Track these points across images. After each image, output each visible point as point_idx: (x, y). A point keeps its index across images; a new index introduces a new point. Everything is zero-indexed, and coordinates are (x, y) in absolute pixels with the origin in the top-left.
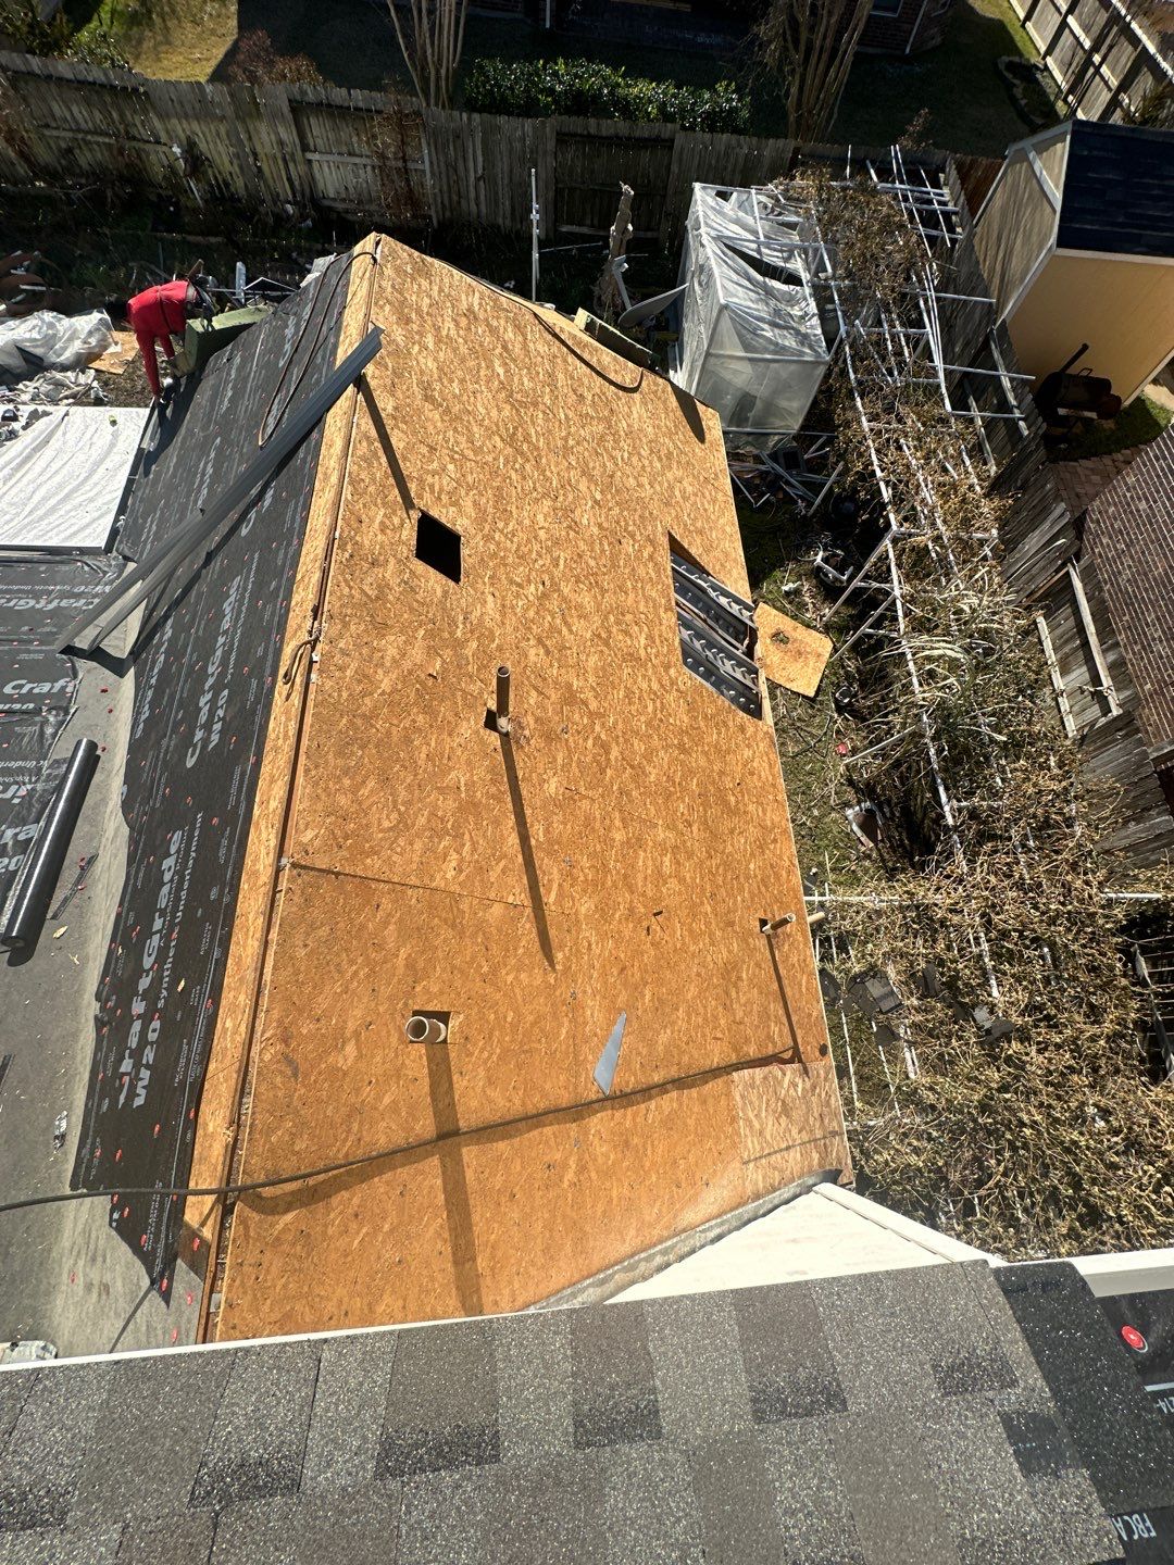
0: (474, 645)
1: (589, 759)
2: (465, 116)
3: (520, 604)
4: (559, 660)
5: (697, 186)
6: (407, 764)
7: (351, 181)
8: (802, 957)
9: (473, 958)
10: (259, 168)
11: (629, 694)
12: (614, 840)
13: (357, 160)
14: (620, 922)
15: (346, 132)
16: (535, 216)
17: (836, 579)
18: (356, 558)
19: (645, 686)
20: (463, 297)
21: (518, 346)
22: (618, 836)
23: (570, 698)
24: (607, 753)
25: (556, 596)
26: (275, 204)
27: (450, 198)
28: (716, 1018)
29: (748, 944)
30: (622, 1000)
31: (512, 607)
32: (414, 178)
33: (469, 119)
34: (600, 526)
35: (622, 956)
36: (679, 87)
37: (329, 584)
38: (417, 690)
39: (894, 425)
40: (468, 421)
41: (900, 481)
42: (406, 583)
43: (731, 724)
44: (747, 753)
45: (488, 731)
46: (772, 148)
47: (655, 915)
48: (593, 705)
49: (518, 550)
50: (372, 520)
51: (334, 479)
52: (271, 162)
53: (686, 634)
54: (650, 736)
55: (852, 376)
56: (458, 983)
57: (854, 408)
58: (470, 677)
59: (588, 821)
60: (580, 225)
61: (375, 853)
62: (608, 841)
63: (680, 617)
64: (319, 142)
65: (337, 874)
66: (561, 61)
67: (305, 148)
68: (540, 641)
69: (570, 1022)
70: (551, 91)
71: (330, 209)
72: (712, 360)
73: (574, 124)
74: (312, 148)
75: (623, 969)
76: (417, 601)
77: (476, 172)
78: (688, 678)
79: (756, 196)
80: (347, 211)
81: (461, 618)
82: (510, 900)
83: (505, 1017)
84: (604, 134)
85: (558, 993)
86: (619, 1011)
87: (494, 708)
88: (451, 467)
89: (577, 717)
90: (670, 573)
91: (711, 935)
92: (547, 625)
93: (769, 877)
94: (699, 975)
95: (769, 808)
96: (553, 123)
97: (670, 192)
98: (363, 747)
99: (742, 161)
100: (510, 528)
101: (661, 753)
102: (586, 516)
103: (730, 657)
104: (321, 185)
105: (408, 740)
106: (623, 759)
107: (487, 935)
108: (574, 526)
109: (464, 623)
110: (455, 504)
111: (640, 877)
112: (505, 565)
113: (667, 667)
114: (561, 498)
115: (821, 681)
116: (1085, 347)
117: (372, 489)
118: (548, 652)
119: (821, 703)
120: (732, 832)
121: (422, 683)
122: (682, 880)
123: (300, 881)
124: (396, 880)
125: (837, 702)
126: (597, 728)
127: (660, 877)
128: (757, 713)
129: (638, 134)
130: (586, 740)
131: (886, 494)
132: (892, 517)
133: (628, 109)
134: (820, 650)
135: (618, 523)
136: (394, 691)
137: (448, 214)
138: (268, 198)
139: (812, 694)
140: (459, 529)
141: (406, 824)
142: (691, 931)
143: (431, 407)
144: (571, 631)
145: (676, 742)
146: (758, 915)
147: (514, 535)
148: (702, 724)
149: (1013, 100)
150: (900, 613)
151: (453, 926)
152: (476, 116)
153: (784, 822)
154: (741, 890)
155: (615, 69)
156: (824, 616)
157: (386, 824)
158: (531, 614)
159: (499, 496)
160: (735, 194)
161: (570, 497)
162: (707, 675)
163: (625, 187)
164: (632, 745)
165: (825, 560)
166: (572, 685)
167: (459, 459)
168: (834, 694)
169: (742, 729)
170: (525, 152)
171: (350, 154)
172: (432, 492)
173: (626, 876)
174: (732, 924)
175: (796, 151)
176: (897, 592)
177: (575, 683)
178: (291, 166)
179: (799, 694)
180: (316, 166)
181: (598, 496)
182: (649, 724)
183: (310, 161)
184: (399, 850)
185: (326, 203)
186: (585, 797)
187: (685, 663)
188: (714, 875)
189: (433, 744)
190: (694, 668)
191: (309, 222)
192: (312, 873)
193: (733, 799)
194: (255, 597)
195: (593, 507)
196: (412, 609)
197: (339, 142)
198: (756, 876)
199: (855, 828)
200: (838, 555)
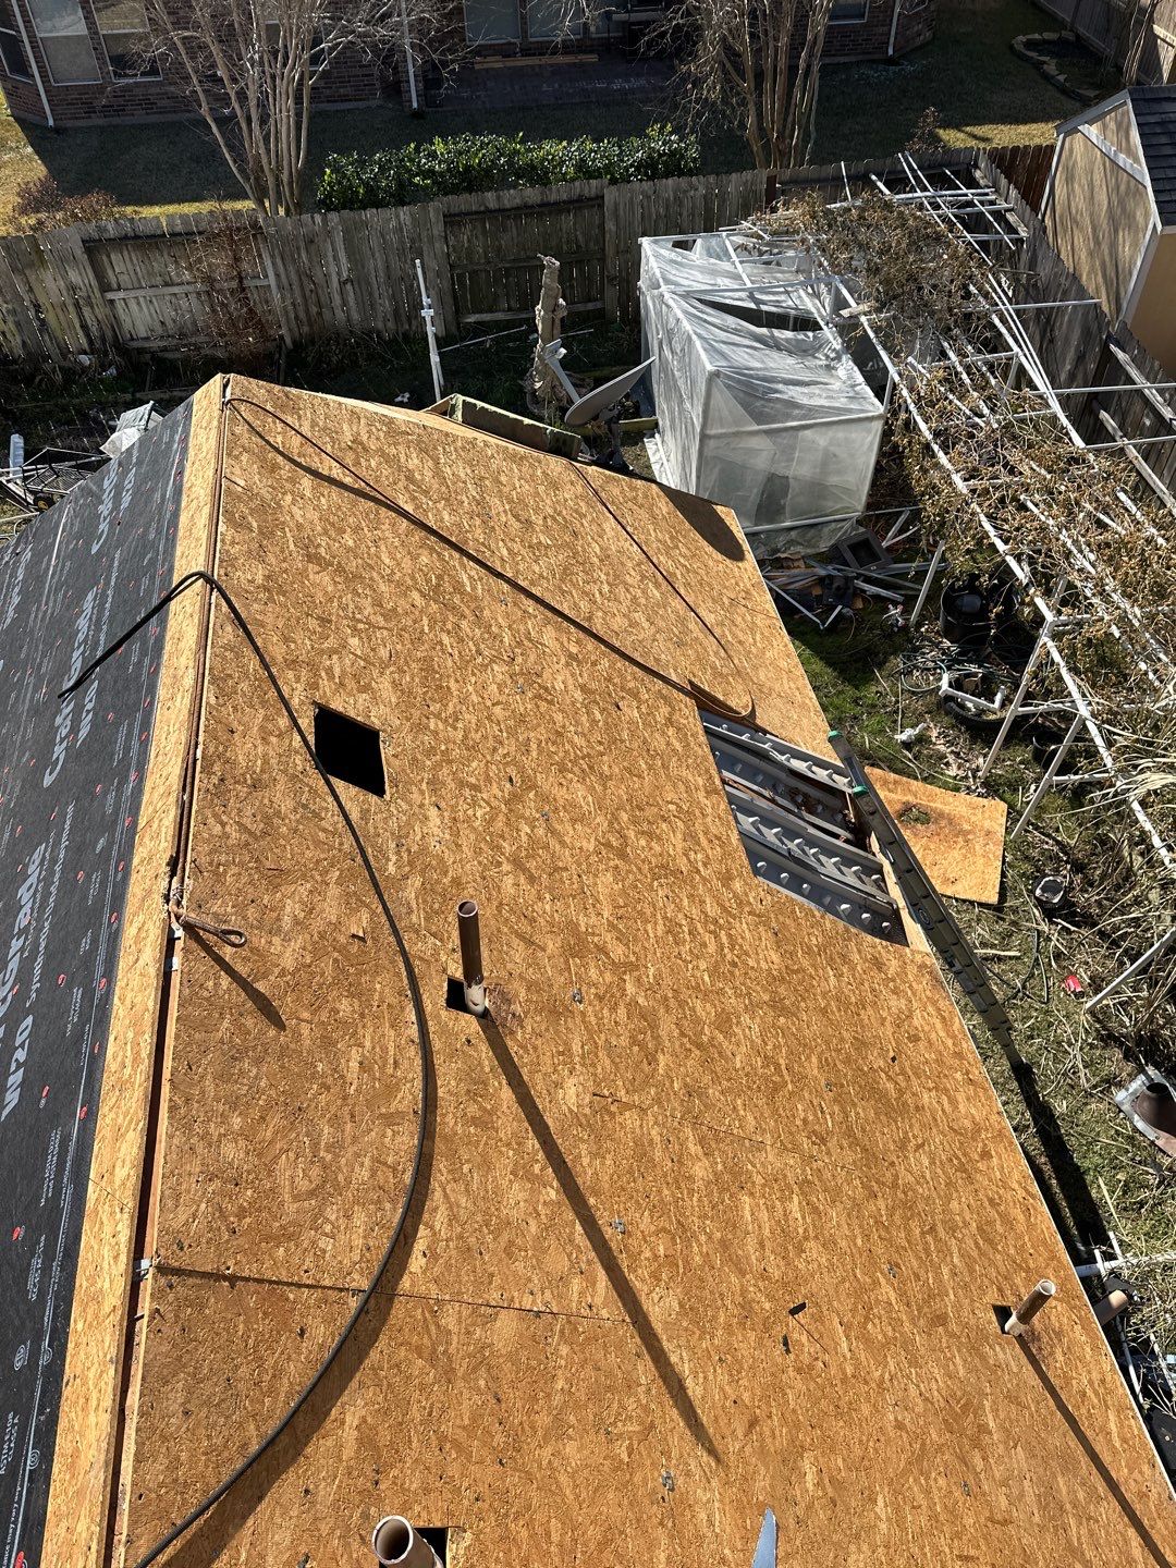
0: (417, 881)
1: (624, 1041)
2: (318, 218)
3: (478, 814)
4: (550, 890)
5: (645, 242)
6: (329, 1081)
7: (169, 313)
8: (1095, 1376)
9: (475, 1418)
10: (43, 322)
11: (672, 928)
12: (690, 1178)
13: (176, 290)
14: (728, 1328)
15: (162, 262)
16: (427, 313)
17: (982, 712)
18: (230, 781)
19: (695, 912)
20: (345, 427)
21: (428, 474)
22: (700, 1170)
23: (577, 946)
24: (653, 1027)
25: (532, 795)
26: (64, 357)
27: (307, 311)
28: (951, 1511)
29: (983, 1358)
30: (761, 1484)
31: (468, 820)
32: (254, 296)
33: (325, 221)
34: (583, 688)
35: (746, 1396)
36: (598, 140)
37: (192, 824)
38: (336, 960)
39: (1005, 478)
40: (371, 579)
41: (1039, 552)
42: (305, 807)
43: (856, 957)
44: (897, 1003)
45: (454, 1013)
46: (735, 183)
47: (794, 1312)
48: (618, 951)
49: (465, 737)
50: (247, 728)
51: (189, 681)
52: (59, 310)
53: (747, 822)
54: (721, 992)
55: (923, 426)
56: (453, 1470)
57: (937, 466)
58: (417, 932)
59: (642, 1150)
60: (491, 311)
61: (289, 1239)
62: (682, 1179)
63: (731, 799)
64: (124, 279)
65: (233, 1280)
66: (437, 140)
67: (105, 287)
68: (517, 863)
69: (672, 1537)
70: (430, 173)
71: (141, 351)
72: (712, 443)
73: (465, 202)
74: (115, 286)
75: (753, 1423)
76: (324, 830)
77: (339, 274)
78: (763, 892)
79: (729, 239)
80: (165, 349)
81: (393, 845)
82: (527, 1302)
83: (548, 1534)
84: (508, 205)
85: (637, 1479)
86: (761, 1509)
87: (459, 975)
88: (354, 642)
89: (593, 973)
90: (703, 738)
91: (907, 1344)
92: (524, 839)
93: (991, 1223)
94: (899, 1426)
95: (961, 1097)
96: (435, 208)
97: (610, 251)
98: (258, 1062)
99: (700, 203)
100: (450, 709)
101: (746, 1019)
102: (560, 678)
103: (830, 852)
104: (127, 326)
105: (327, 1043)
106: (682, 1034)
107: (495, 1372)
108: (545, 695)
109: (398, 853)
110: (365, 689)
111: (751, 1243)
112: (450, 762)
113: (727, 879)
114: (519, 660)
115: (1003, 875)
117: (244, 686)
118: (532, 879)
119: (1015, 911)
120: (902, 1145)
121: (342, 950)
122: (829, 1244)
123: (171, 1297)
124: (327, 1283)
125: (1040, 903)
126: (630, 988)
127: (788, 1242)
128: (897, 935)
129: (553, 197)
130: (614, 1009)
131: (1022, 573)
132: (1040, 602)
133: (536, 174)
134: (987, 824)
135: (609, 680)
136: (302, 966)
137: (306, 329)
138: (54, 352)
139: (994, 899)
140: (375, 722)
141: (336, 1186)
142: (867, 1340)
143: (317, 568)
144: (563, 843)
145: (766, 998)
146: (992, 1297)
147: (457, 720)
148: (806, 963)
149: (1047, 78)
150: (1099, 741)
151: (432, 1359)
152: (334, 217)
153: (994, 1117)
154: (945, 1252)
155: (511, 137)
156: (978, 769)
157: (304, 1185)
158: (499, 824)
159: (428, 668)
160: (699, 241)
161: (532, 658)
162: (795, 884)
163: (546, 260)
164: (693, 1009)
165: (957, 684)
166: (577, 925)
167: (366, 630)
168: (1032, 892)
169: (878, 964)
170: (404, 243)
171: (166, 284)
172: (331, 676)
173: (724, 1244)
174: (941, 1319)
175: (771, 180)
176: (1084, 711)
177: (582, 921)
178: (87, 312)
179: (972, 903)
180: (120, 306)
181: (574, 649)
182: (714, 971)
183: (112, 302)
184: (328, 1228)
185: (135, 344)
186: (628, 1107)
187: (756, 872)
188: (887, 1229)
189: (368, 1044)
190: (772, 874)
191: (113, 371)
192: (191, 1281)
193: (890, 1086)
194: (71, 867)
195: (568, 664)
196: (318, 843)
197: (151, 274)
198: (966, 1224)
199: (1140, 1125)
200: (975, 675)
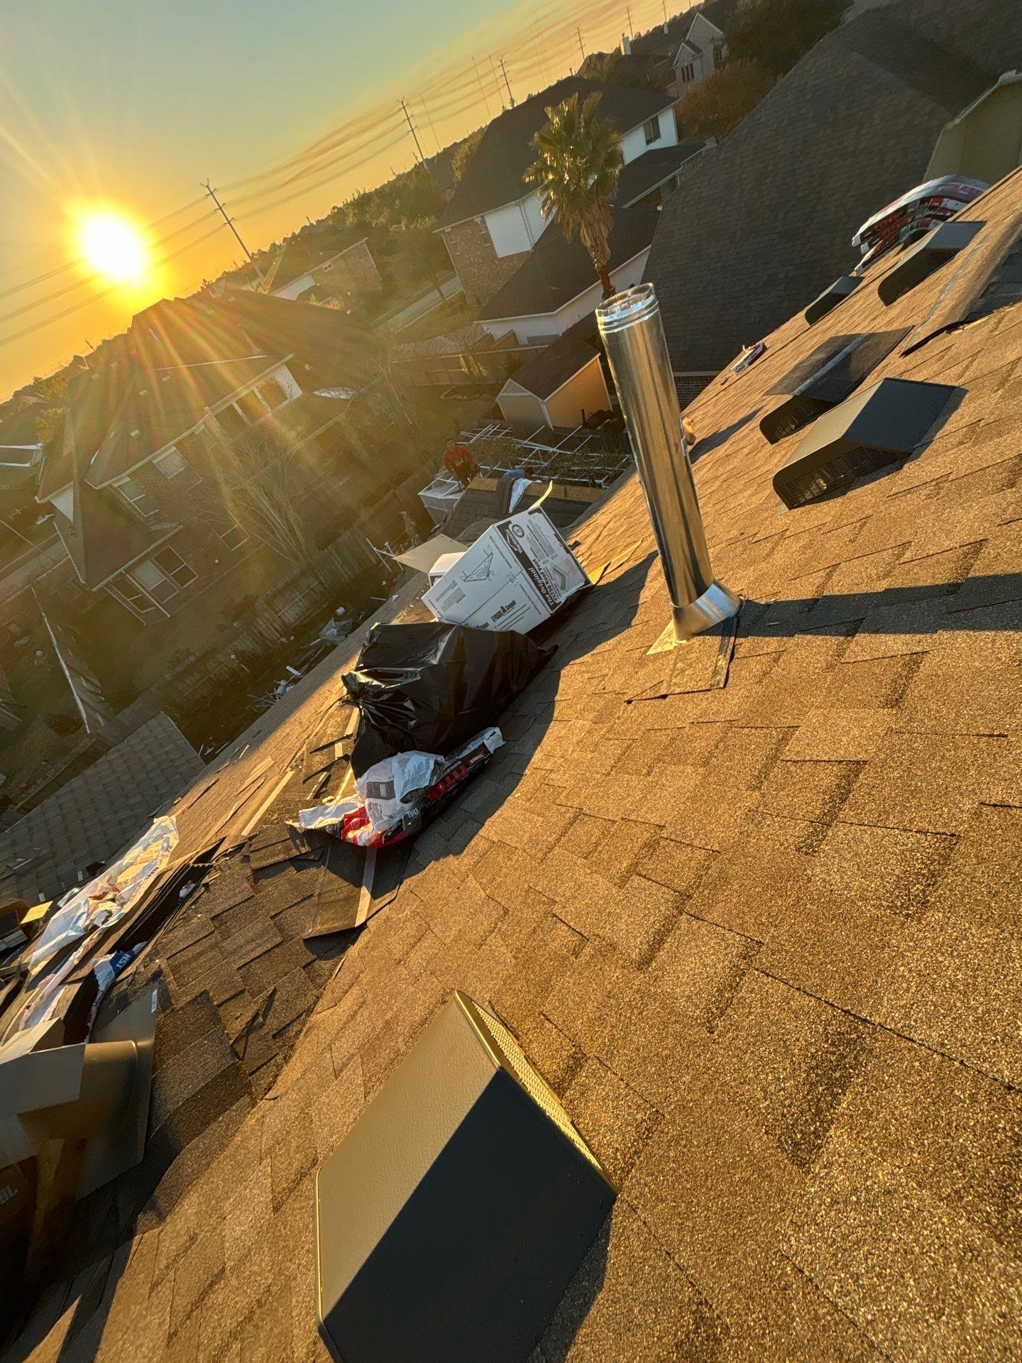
5: (418, 494)
7: (297, 610)
10: (264, 637)
13: (296, 600)
15: (288, 594)
26: (276, 644)
52: (267, 629)
64: (280, 607)
67: (276, 613)
74: (279, 611)
77: (340, 564)
116: (583, 411)
149: (459, 400)
152: (329, 547)
171: (293, 600)
178: (275, 624)
180: (283, 616)
183: (280, 616)
185: (293, 626)
191: (292, 638)
